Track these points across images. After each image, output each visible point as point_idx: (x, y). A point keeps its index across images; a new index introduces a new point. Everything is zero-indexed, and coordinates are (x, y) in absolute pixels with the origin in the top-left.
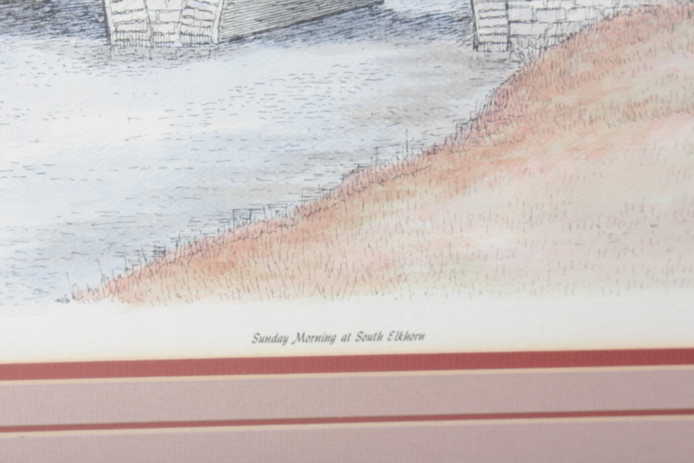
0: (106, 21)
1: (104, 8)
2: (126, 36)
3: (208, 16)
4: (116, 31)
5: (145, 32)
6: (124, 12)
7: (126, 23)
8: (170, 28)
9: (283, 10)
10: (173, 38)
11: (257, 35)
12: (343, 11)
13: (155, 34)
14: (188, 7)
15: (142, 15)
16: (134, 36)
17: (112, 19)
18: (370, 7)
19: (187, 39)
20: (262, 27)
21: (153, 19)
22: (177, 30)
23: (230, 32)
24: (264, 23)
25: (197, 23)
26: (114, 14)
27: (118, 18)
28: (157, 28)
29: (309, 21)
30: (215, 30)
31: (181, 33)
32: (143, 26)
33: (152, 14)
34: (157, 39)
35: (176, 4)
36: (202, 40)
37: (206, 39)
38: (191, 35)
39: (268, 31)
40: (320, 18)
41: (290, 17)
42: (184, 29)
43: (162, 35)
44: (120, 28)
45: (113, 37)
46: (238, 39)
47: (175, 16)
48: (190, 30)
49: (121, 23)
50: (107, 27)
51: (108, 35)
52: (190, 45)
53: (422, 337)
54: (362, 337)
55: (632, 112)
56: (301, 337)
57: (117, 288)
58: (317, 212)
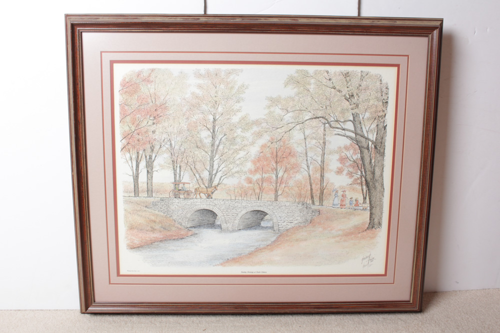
0: (221, 227)
1: (221, 225)
2: (224, 229)
3: (236, 226)
6: (224, 226)
8: (230, 228)
9: (246, 226)
11: (243, 229)
12: (255, 226)
14: (233, 225)
15: (226, 226)
18: (259, 225)
19: (233, 230)
25: (234, 227)
29: (250, 227)
30: (237, 228)
32: (227, 228)
33: (228, 226)
35: (231, 225)
37: (235, 230)
40: (252, 227)
42: (232, 228)
45: (222, 229)
46: (240, 230)
53: (266, 272)
54: (257, 272)
55: (297, 240)
56: (248, 272)
57: (222, 264)
58: (251, 254)
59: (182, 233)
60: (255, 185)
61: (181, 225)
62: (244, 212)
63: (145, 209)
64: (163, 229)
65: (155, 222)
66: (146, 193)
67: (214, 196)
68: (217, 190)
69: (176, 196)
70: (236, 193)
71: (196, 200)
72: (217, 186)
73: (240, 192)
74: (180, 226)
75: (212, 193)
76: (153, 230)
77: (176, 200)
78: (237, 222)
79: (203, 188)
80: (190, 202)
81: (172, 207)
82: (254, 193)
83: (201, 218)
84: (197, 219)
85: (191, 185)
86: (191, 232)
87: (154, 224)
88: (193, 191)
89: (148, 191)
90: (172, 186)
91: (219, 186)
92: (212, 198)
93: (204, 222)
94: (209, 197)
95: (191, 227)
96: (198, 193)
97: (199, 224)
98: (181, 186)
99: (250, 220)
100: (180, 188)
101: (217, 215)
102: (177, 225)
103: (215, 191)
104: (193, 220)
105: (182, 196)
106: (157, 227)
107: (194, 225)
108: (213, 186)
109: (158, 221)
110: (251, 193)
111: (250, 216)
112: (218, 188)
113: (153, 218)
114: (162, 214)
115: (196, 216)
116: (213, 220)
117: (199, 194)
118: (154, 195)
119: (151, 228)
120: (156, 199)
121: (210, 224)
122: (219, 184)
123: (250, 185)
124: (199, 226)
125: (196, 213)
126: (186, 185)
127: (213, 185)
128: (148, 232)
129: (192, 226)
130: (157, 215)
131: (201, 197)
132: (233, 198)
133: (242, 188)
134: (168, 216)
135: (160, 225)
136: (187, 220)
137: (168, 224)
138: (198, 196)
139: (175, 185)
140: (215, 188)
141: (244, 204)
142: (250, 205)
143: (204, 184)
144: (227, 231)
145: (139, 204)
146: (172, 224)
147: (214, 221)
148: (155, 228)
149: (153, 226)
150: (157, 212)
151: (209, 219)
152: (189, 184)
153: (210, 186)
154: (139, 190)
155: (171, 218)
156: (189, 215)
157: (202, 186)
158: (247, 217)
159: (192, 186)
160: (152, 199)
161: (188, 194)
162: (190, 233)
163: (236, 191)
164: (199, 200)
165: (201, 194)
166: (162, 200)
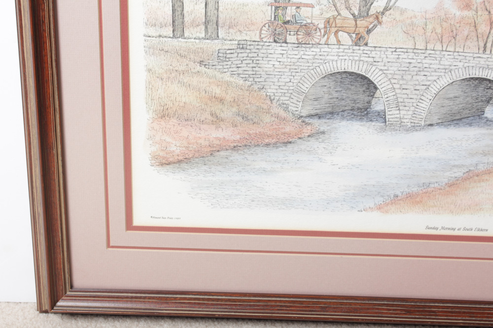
0: (385, 117)
1: (385, 113)
2: (392, 123)
3: (421, 117)
4: (389, 121)
5: (399, 121)
6: (392, 115)
7: (392, 118)
8: (407, 120)
9: (448, 116)
10: (408, 124)
11: (438, 124)
12: (469, 117)
13: (402, 122)
14: (414, 114)
15: (398, 116)
16: (395, 123)
17: (387, 117)
18: (479, 116)
19: (413, 124)
20: (440, 121)
21: (402, 117)
22: (410, 121)
23: (428, 123)
24: (441, 120)
25: (417, 119)
26: (388, 115)
27: (390, 117)
28: (403, 120)
29: (457, 120)
30: (423, 122)
31: (411, 122)
32: (398, 120)
33: (402, 116)
34: (402, 124)
35: (411, 113)
36: (418, 125)
37: (420, 125)
38: (414, 123)
39: (442, 123)
40: (461, 119)
41: (450, 118)
42: (412, 121)
43: (404, 122)
44: (390, 120)
45: (387, 123)
46: (431, 125)
47: (410, 117)
48: (414, 121)
49: (390, 118)
50: (385, 120)
51: (385, 122)
52: (414, 126)
53: (487, 230)
54: (465, 229)
56: (443, 228)
57: (379, 208)
58: (453, 185)
59: (288, 129)
60: (479, 13)
61: (286, 109)
62: (445, 81)
63: (198, 68)
64: (240, 119)
65: (221, 101)
66: (203, 28)
67: (372, 39)
68: (380, 23)
69: (278, 38)
70: (428, 34)
71: (325, 49)
72: (383, 13)
73: (439, 31)
74: (282, 113)
75: (369, 32)
76: (217, 120)
77: (277, 48)
78: (425, 105)
79: (345, 18)
80: (310, 52)
81: (266, 66)
82: (474, 34)
83: (336, 95)
84: (327, 95)
85: (316, 11)
86: (309, 128)
87: (220, 106)
88: (321, 26)
89: (206, 23)
90: (269, 13)
91: (387, 13)
92: (366, 44)
93: (343, 103)
94: (359, 40)
95: (311, 116)
96: (334, 30)
97: (330, 110)
98: (291, 11)
99: (458, 101)
100: (288, 18)
101: (376, 88)
102: (275, 110)
103: (375, 26)
104: (316, 99)
105: (291, 39)
106: (227, 113)
107: (318, 111)
108: (371, 13)
109: (228, 98)
110: (466, 33)
111: (458, 93)
112: (384, 19)
113: (217, 91)
114: (241, 82)
115: (325, 89)
116: (367, 99)
117: (336, 33)
118: (221, 33)
119: (212, 115)
120: (228, 45)
121: (358, 109)
122: (386, 9)
123: (466, 13)
124: (332, 113)
125: (326, 82)
126: (303, 9)
127: (372, 11)
128: (203, 126)
129: (313, 112)
130: (228, 84)
131: (338, 41)
132: (420, 45)
133: (446, 20)
134: (256, 87)
135: (234, 110)
136: (302, 97)
137: (254, 108)
138: (333, 39)
139: (277, 8)
140: (377, 18)
141: (446, 62)
142: (461, 64)
143: (348, 8)
144: (400, 127)
145: (185, 57)
146: (265, 107)
147: (369, 102)
148: (222, 115)
149: (218, 112)
150: (227, 77)
151: (355, 97)
152: (313, 7)
153: (364, 13)
154: (186, 19)
155: (263, 93)
156: (306, 87)
157: (345, 13)
158: (452, 96)
159: (318, 12)
160: (215, 45)
161: (308, 34)
162: (307, 130)
163: (430, 27)
164: (335, 49)
165: (340, 33)
166: (241, 46)
